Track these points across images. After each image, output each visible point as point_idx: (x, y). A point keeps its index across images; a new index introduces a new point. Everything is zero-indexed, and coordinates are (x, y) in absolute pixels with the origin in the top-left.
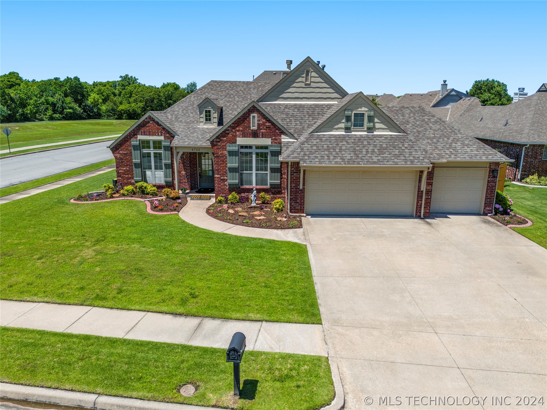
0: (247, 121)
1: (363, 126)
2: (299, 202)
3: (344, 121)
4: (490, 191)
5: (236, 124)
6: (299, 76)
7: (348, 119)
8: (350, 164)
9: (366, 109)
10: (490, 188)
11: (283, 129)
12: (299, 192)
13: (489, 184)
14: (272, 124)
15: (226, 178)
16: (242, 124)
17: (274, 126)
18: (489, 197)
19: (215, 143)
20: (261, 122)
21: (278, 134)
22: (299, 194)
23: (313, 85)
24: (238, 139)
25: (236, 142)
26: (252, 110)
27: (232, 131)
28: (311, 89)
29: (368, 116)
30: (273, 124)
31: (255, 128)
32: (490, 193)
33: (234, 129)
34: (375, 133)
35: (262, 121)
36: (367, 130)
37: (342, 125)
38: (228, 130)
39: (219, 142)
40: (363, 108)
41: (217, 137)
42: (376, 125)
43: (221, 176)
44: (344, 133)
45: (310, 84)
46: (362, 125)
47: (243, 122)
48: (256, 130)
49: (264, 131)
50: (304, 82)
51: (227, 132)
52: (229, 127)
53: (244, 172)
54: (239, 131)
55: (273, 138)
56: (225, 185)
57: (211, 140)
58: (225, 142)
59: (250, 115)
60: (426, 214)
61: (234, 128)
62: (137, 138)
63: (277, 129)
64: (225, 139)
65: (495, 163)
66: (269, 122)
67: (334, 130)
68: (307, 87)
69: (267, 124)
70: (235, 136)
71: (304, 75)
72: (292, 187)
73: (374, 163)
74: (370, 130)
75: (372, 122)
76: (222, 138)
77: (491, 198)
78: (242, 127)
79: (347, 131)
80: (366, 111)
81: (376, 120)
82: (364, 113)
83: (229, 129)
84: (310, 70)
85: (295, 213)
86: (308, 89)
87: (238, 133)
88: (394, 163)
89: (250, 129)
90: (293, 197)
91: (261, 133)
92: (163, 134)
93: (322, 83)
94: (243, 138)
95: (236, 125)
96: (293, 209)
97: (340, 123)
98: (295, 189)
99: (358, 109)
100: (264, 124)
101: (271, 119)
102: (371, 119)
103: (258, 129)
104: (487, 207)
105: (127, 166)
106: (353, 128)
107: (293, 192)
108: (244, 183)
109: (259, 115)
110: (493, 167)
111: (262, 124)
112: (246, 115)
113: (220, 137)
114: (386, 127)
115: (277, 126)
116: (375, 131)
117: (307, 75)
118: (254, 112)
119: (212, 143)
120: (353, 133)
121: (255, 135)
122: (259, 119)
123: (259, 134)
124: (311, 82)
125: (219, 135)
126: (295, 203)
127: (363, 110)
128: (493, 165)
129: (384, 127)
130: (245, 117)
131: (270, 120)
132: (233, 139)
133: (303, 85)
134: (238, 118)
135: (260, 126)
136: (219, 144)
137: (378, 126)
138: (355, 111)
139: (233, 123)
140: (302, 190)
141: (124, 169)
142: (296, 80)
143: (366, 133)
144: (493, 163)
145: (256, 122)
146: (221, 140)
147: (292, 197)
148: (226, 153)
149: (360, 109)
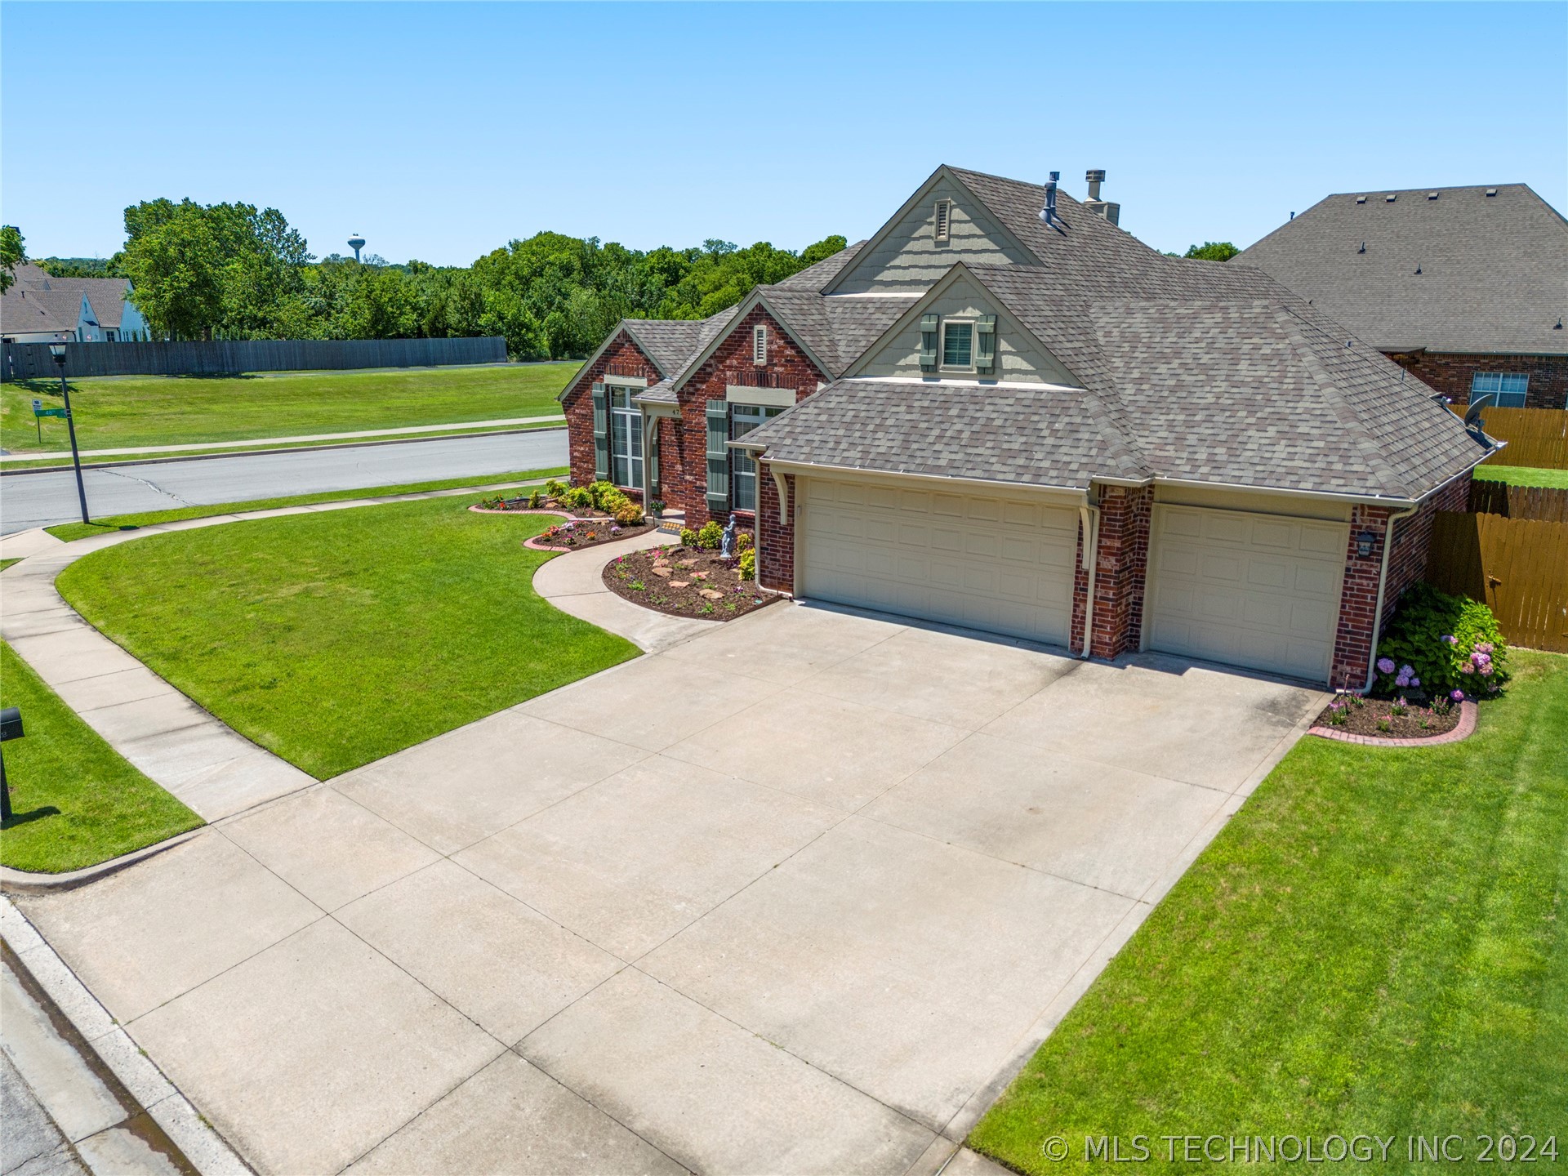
0: (747, 342)
1: (969, 364)
2: (779, 560)
3: (919, 346)
4: (1353, 608)
5: (725, 349)
6: (921, 222)
7: (930, 339)
8: (875, 468)
9: (977, 313)
10: (1351, 596)
11: (820, 367)
12: (779, 533)
13: (1350, 580)
14: (797, 352)
15: (705, 485)
16: (736, 350)
17: (802, 357)
18: (1350, 628)
19: (685, 397)
20: (775, 347)
21: (810, 380)
22: (780, 537)
23: (955, 244)
24: (729, 388)
25: (725, 397)
26: (757, 314)
27: (718, 370)
28: (950, 255)
29: (980, 334)
30: (800, 352)
31: (763, 362)
32: (1356, 615)
33: (722, 362)
34: (1001, 385)
35: (776, 343)
36: (978, 373)
37: (914, 359)
38: (710, 366)
39: (693, 394)
40: (970, 309)
41: (689, 381)
42: (1003, 360)
43: (696, 479)
44: (919, 381)
45: (947, 243)
46: (966, 360)
47: (739, 346)
48: (765, 367)
49: (781, 369)
50: (932, 238)
51: (709, 370)
52: (711, 357)
53: (743, 473)
54: (730, 367)
55: (801, 388)
56: (703, 502)
57: (678, 389)
58: (704, 395)
59: (752, 328)
60: (1102, 649)
61: (721, 360)
62: (603, 380)
63: (808, 366)
64: (704, 387)
65: (1371, 507)
66: (792, 348)
67: (898, 372)
68: (939, 250)
69: (788, 352)
70: (723, 382)
71: (933, 219)
72: (764, 516)
73: (937, 469)
74: (989, 373)
75: (990, 352)
76: (698, 386)
77: (1357, 634)
78: (737, 359)
79: (928, 375)
80: (976, 319)
81: (1004, 346)
82: (970, 325)
83: (712, 362)
84: (947, 202)
85: (772, 586)
86: (944, 255)
87: (728, 373)
88: (986, 475)
89: (751, 364)
90: (768, 545)
91: (775, 375)
92: (646, 374)
93: (979, 237)
94: (740, 387)
95: (725, 353)
96: (767, 576)
97: (912, 353)
98: (772, 522)
99: (956, 312)
100: (780, 352)
101: (796, 339)
102: (989, 342)
103: (768, 364)
104: (1342, 662)
105: (586, 442)
106: (944, 369)
107: (767, 531)
108: (742, 501)
109: (771, 328)
110: (1363, 521)
111: (776, 351)
112: (745, 328)
113: (696, 382)
114: (1032, 368)
115: (807, 357)
116: (1002, 378)
117: (941, 217)
118: (761, 319)
119: (680, 394)
120: (943, 382)
121: (762, 379)
122: (771, 338)
123: (771, 376)
124: (950, 236)
125: (693, 377)
126: (771, 559)
127: (969, 315)
128: (1362, 514)
129: (1025, 366)
130: (742, 332)
131: (794, 343)
132: (719, 388)
133: (930, 245)
134: (730, 336)
135: (772, 356)
136: (694, 400)
137: (1008, 362)
138: (948, 318)
139: (718, 349)
140: (787, 529)
141: (582, 449)
142: (914, 233)
143: (976, 383)
144: (1362, 506)
145: (765, 347)
146: (698, 390)
147: (765, 543)
148: (705, 421)
149: (960, 314)
